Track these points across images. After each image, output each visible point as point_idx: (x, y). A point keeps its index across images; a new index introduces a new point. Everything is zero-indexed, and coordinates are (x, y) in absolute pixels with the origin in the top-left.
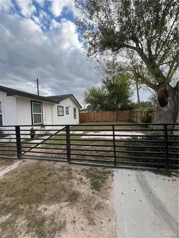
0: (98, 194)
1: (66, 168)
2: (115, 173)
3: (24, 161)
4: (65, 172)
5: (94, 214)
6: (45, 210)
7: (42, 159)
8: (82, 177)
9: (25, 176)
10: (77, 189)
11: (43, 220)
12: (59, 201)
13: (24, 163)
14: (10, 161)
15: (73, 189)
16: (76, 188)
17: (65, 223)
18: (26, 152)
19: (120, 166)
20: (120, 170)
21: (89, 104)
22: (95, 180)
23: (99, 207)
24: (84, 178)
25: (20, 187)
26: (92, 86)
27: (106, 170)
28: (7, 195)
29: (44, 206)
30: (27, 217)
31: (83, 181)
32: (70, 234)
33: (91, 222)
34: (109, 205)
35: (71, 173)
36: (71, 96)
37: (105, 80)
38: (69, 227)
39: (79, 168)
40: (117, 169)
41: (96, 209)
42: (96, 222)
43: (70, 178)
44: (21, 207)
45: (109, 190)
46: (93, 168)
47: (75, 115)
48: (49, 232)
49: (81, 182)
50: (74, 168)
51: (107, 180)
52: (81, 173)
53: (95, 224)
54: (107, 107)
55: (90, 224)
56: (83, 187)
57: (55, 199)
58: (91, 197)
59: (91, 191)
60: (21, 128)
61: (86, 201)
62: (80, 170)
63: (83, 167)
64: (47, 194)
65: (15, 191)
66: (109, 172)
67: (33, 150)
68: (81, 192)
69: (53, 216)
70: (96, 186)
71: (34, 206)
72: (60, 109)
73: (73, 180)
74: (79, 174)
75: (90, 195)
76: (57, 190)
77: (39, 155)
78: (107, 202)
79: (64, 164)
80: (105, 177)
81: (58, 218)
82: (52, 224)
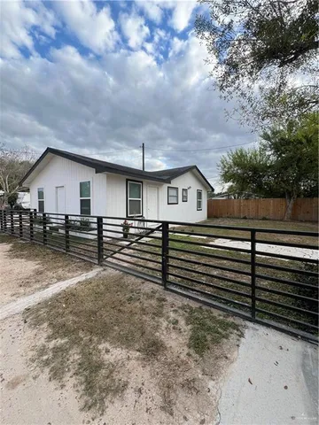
0: (196, 361)
1: (157, 295)
2: (247, 333)
3: (105, 270)
4: (154, 302)
5: (177, 395)
6: (107, 351)
7: (127, 272)
8: (179, 318)
9: (98, 291)
10: (163, 337)
11: (99, 366)
12: (129, 347)
13: (105, 273)
14: (89, 266)
15: (157, 334)
16: (162, 335)
17: (126, 385)
18: (108, 257)
19: (265, 321)
20: (262, 330)
21: (230, 184)
22: (201, 333)
23: (190, 386)
24: (182, 322)
25: (89, 305)
26: (239, 148)
27: (230, 319)
28: (71, 312)
29: (107, 345)
30: (82, 353)
31: (178, 326)
32: (128, 408)
33: (168, 407)
34: (213, 391)
35: (162, 306)
36: (193, 170)
37: (269, 133)
38: (130, 395)
39: (180, 301)
40: (257, 326)
41: (183, 386)
42: (175, 412)
43: (158, 314)
44: (81, 334)
45: (222, 363)
46: (204, 308)
47: (199, 204)
48: (100, 388)
49: (174, 328)
50: (170, 298)
51: (225, 340)
52: (180, 311)
53: (172, 414)
54: (270, 189)
55: (163, 408)
56: (174, 337)
57: (125, 341)
58: (182, 361)
59: (186, 350)
60: (104, 221)
61: (170, 364)
62: (180, 305)
63: (186, 301)
64: (116, 328)
65: (81, 308)
66: (236, 327)
67: (117, 255)
68: (168, 346)
69: (113, 366)
70: (198, 345)
71: (96, 339)
72: (173, 192)
73: (161, 320)
74: (175, 311)
75: (182, 356)
76: (132, 328)
77: (126, 265)
78: (211, 384)
79: (156, 287)
80: (224, 333)
81: (119, 372)
82: (108, 377)
